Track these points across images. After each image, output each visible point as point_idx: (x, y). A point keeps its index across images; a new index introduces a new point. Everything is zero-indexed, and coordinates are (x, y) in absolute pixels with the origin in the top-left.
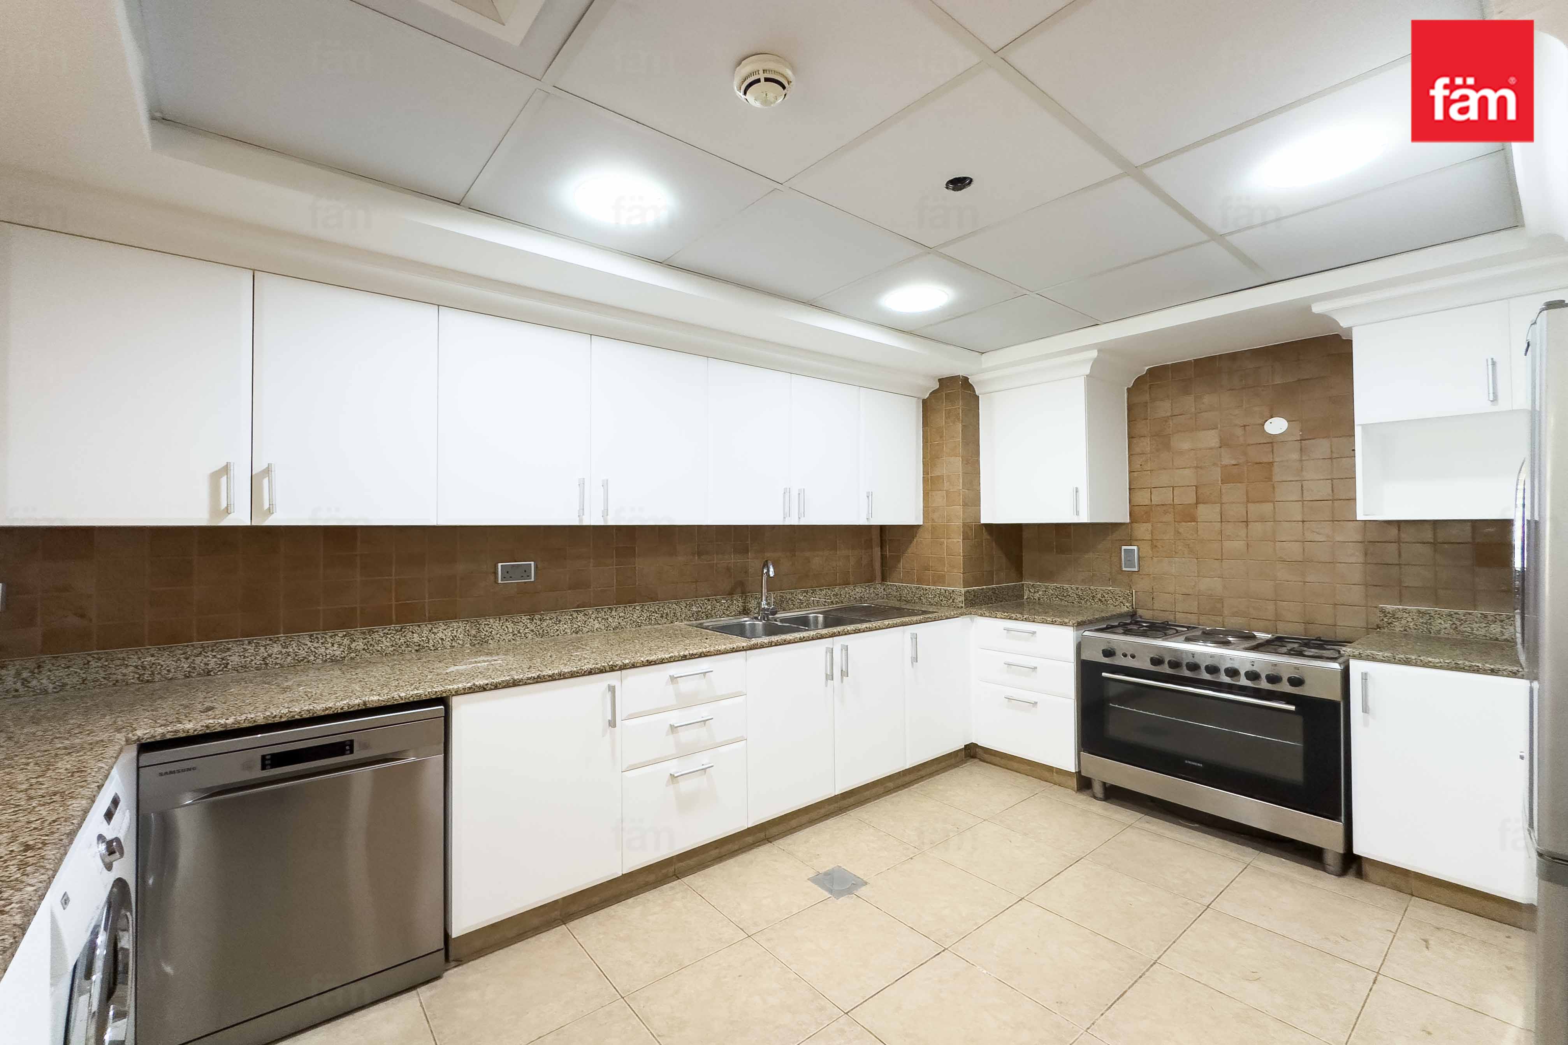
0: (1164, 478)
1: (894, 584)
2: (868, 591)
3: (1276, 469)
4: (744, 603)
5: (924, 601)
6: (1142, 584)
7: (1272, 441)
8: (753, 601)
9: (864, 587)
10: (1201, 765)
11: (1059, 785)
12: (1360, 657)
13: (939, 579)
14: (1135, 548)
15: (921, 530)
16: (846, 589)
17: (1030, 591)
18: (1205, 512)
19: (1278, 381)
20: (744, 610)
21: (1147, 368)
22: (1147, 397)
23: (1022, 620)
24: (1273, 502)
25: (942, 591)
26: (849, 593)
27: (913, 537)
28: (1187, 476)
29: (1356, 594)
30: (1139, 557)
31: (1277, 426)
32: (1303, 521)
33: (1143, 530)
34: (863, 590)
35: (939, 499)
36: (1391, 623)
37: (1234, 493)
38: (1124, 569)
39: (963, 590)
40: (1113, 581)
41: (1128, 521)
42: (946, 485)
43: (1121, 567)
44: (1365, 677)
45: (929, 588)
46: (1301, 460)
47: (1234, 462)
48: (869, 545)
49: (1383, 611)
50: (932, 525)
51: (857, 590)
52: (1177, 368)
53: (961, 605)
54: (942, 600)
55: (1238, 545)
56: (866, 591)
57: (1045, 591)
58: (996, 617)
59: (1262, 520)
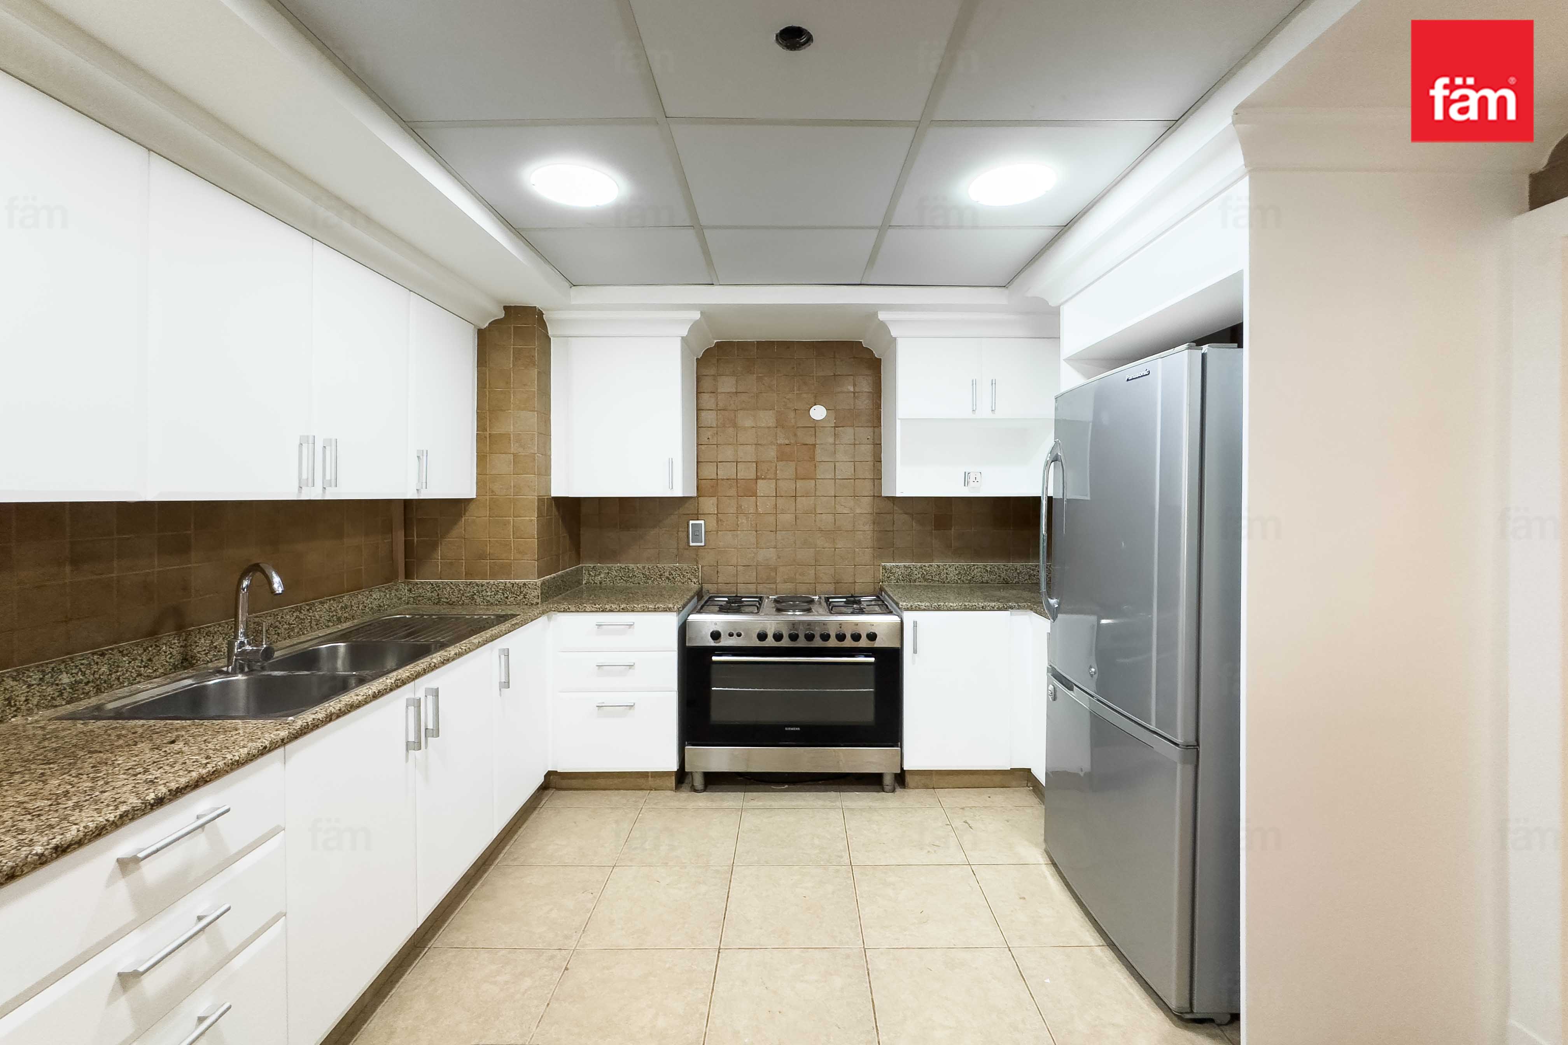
0: (728, 453)
1: (425, 583)
2: (388, 596)
3: (818, 451)
4: (185, 646)
5: (478, 600)
6: (708, 559)
7: (815, 426)
8: (203, 641)
9: (383, 589)
10: (799, 729)
11: (655, 790)
12: (910, 609)
13: (504, 570)
14: (702, 522)
15: (472, 506)
16: (360, 596)
17: (590, 574)
18: (764, 487)
19: (821, 374)
20: (185, 659)
21: (716, 341)
22: (712, 371)
23: (619, 611)
24: (815, 479)
25: (508, 585)
26: (363, 602)
27: (460, 515)
28: (748, 453)
29: (865, 556)
30: (706, 532)
31: (818, 413)
32: (835, 496)
33: (709, 504)
34: (382, 594)
35: (502, 464)
36: (889, 577)
37: (787, 470)
38: (691, 544)
39: (539, 582)
40: (679, 557)
41: (695, 495)
42: (514, 448)
43: (688, 543)
44: (915, 624)
45: (488, 583)
46: (835, 444)
47: (787, 442)
48: (389, 529)
49: (884, 568)
50: (491, 499)
51: (374, 596)
52: (742, 346)
53: (536, 600)
54: (507, 598)
55: (788, 518)
56: (385, 595)
57: (608, 573)
58: (585, 611)
59: (807, 495)
